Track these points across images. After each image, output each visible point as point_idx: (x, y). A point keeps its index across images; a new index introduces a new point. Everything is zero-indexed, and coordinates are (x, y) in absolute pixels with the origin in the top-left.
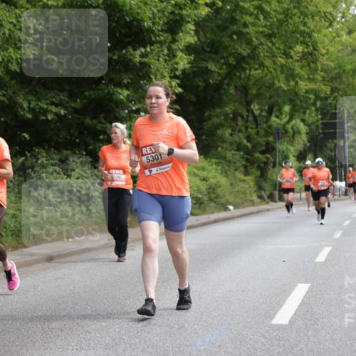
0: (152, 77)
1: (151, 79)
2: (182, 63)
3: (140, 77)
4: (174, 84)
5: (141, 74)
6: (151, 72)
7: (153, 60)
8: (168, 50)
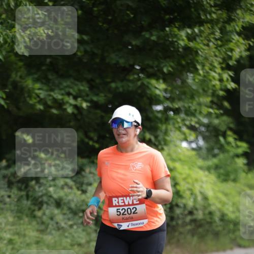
0: (199, 67)
1: (197, 70)
2: (237, 50)
3: (183, 66)
4: (225, 76)
5: (184, 63)
6: (197, 61)
7: (201, 45)
8: (221, 33)
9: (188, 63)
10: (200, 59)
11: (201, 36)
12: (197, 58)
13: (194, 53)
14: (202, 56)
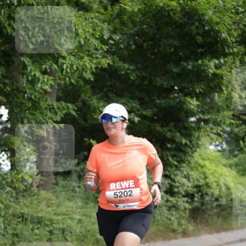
0: (224, 88)
1: (222, 90)
3: (211, 88)
5: (212, 85)
6: (223, 84)
7: (226, 72)
8: (240, 63)
9: (215, 86)
10: (224, 82)
11: (226, 65)
12: (222, 82)
13: (220, 78)
14: (226, 80)
